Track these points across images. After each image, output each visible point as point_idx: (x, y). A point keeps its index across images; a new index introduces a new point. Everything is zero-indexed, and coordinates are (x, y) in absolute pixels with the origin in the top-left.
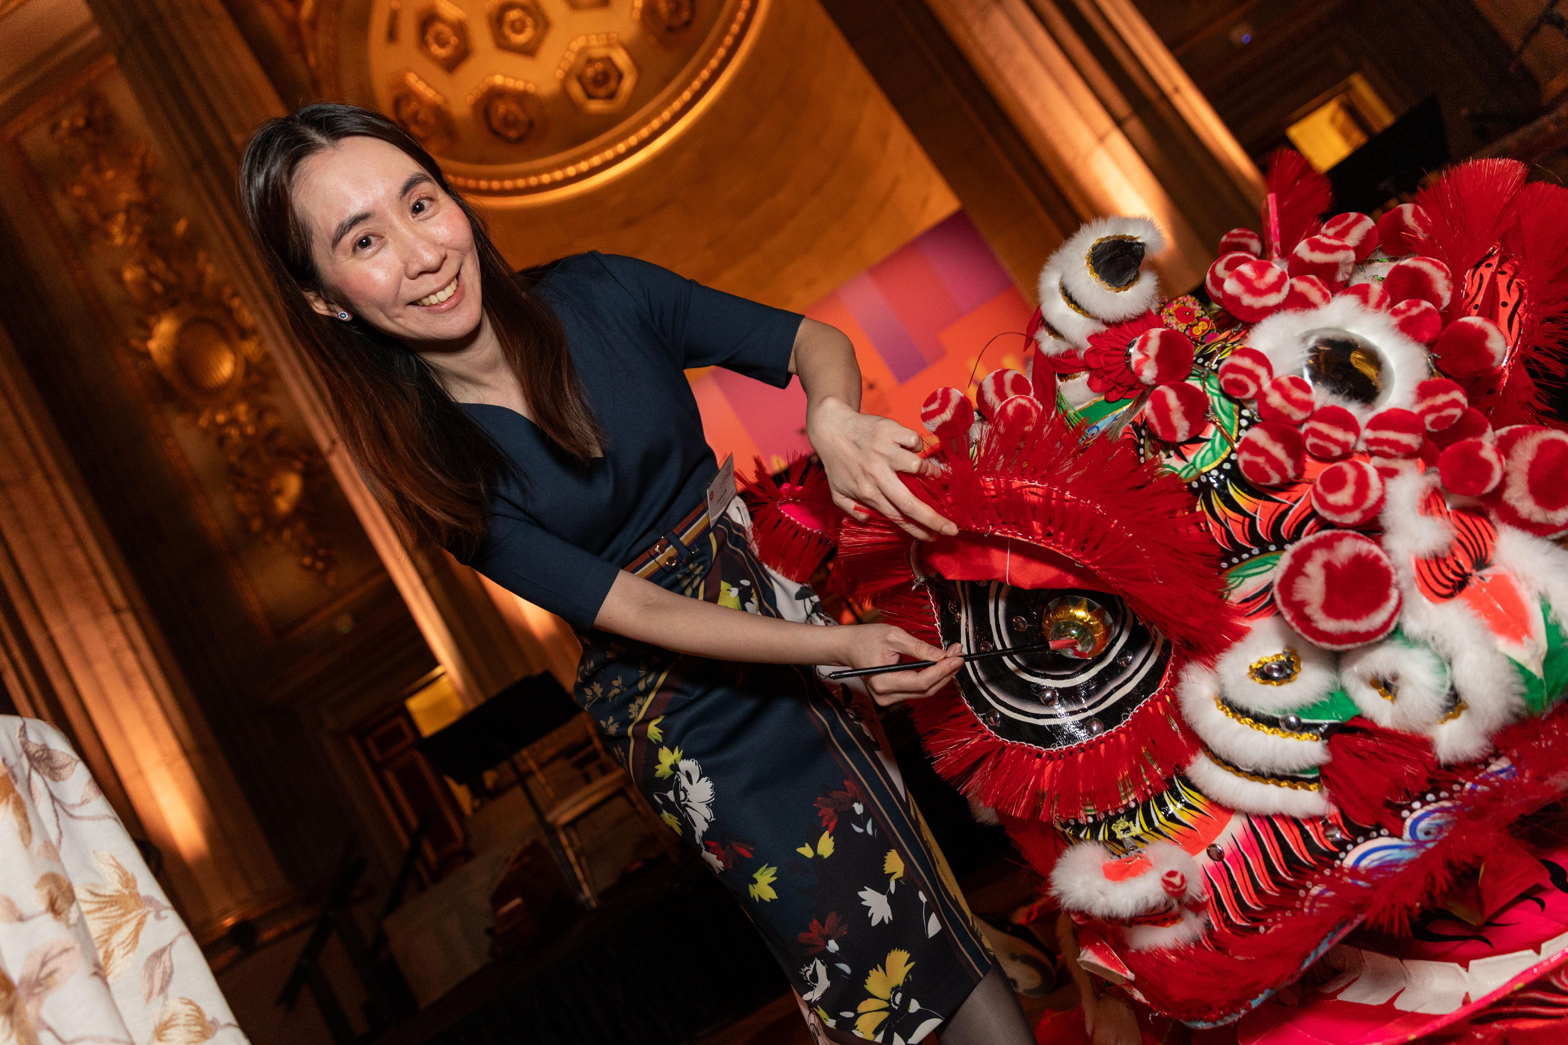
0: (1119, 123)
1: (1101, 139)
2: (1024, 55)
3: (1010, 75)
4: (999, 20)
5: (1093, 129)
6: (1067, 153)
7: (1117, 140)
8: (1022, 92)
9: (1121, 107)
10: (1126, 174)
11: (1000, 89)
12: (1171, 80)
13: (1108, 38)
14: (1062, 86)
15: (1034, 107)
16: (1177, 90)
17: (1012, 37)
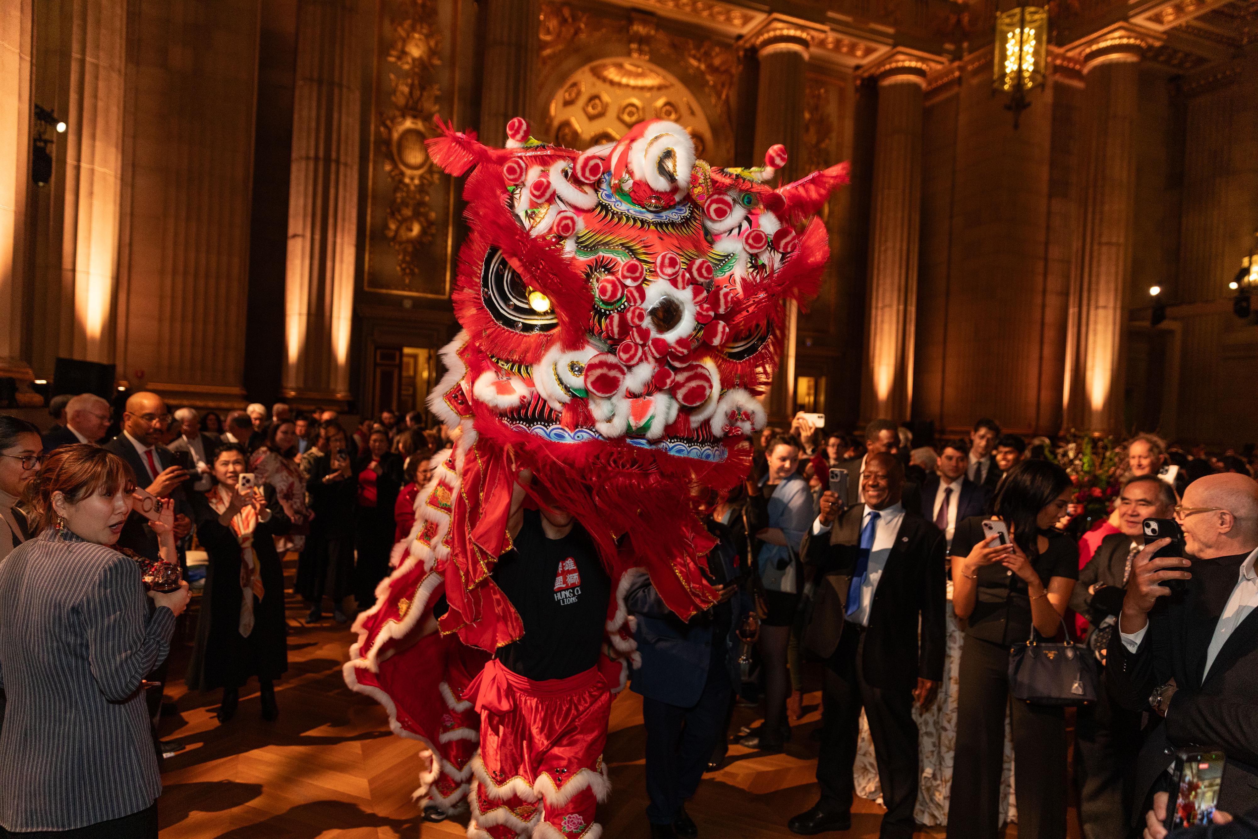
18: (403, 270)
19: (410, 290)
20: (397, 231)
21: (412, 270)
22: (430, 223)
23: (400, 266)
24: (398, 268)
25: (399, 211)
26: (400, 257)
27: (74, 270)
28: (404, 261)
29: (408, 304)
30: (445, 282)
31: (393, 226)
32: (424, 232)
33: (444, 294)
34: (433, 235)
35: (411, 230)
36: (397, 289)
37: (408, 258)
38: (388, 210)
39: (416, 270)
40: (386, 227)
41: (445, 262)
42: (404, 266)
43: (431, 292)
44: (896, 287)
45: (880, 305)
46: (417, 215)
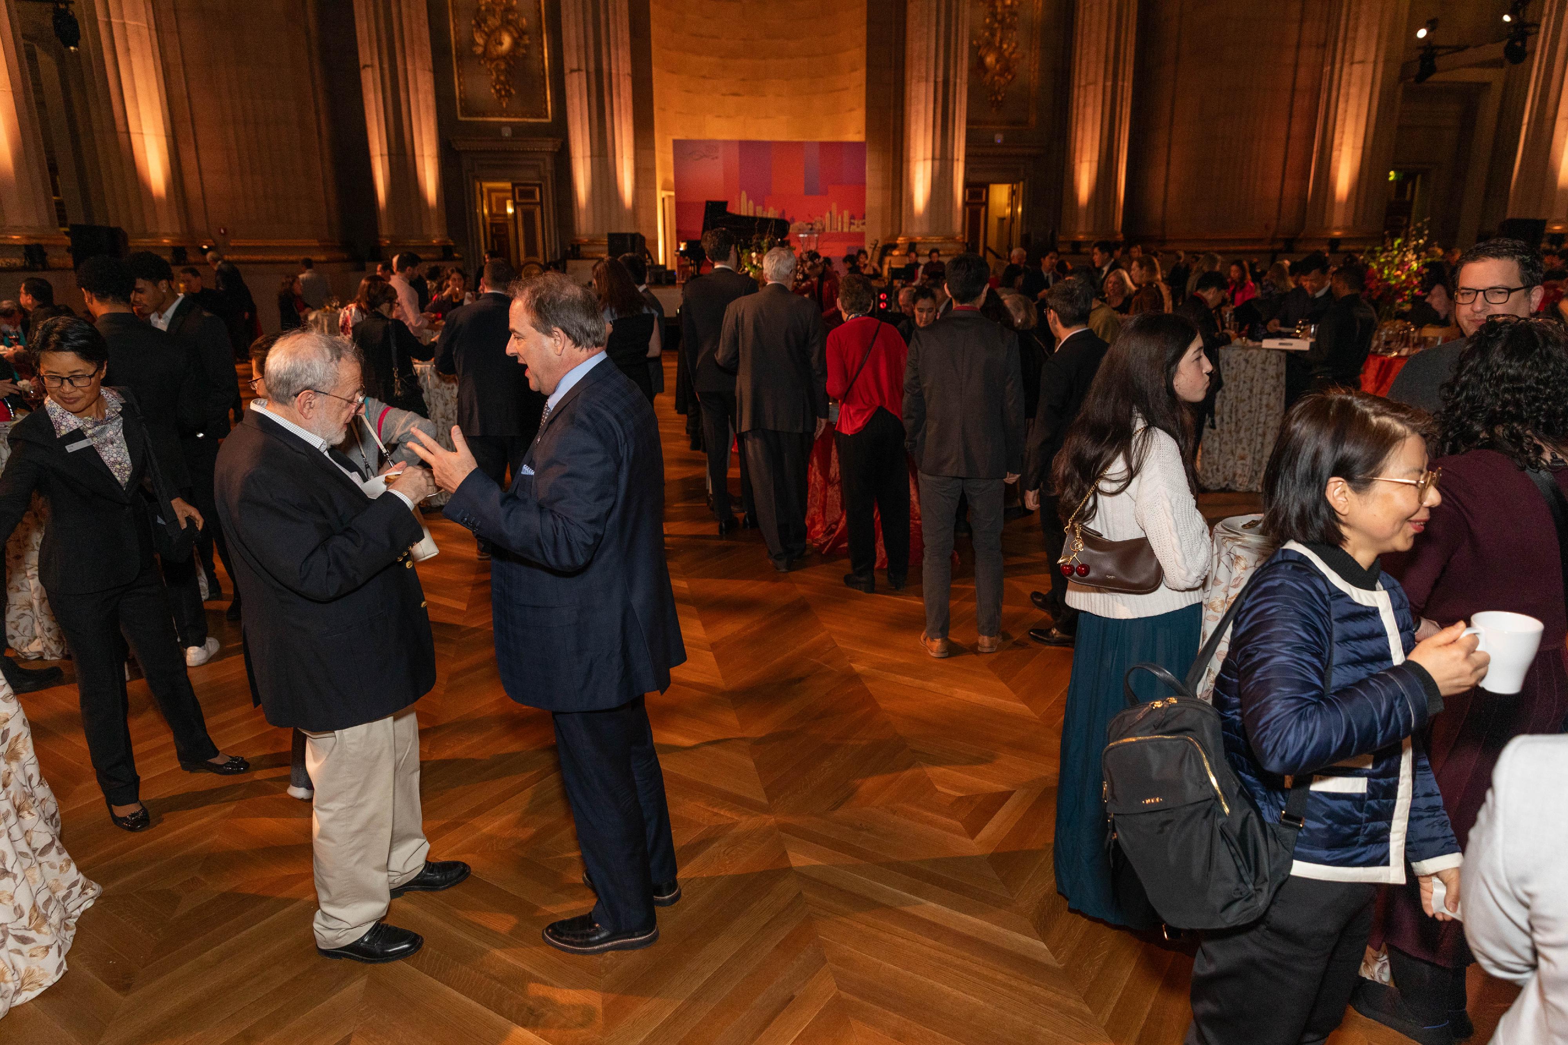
0: (933, 159)
1: (925, 160)
2: (921, 107)
3: (913, 109)
4: (923, 86)
5: (925, 154)
6: (912, 154)
7: (929, 163)
8: (913, 118)
9: (938, 155)
10: (924, 177)
11: (907, 108)
12: (958, 155)
13: (951, 106)
14: (925, 130)
15: (913, 127)
16: (958, 160)
17: (922, 97)
18: (498, 91)
19: (508, 116)
20: (486, 47)
21: (507, 91)
22: (522, 33)
23: (495, 87)
24: (493, 91)
25: (485, 21)
26: (494, 77)
27: (128, 132)
28: (498, 81)
29: (507, 132)
30: (546, 102)
31: (480, 40)
32: (516, 43)
33: (547, 117)
34: (526, 47)
35: (501, 44)
36: (493, 116)
37: (502, 78)
38: (473, 22)
39: (513, 92)
40: (473, 42)
41: (544, 77)
42: (498, 87)
43: (532, 116)
44: (1102, 58)
45: (1083, 83)
46: (506, 24)
